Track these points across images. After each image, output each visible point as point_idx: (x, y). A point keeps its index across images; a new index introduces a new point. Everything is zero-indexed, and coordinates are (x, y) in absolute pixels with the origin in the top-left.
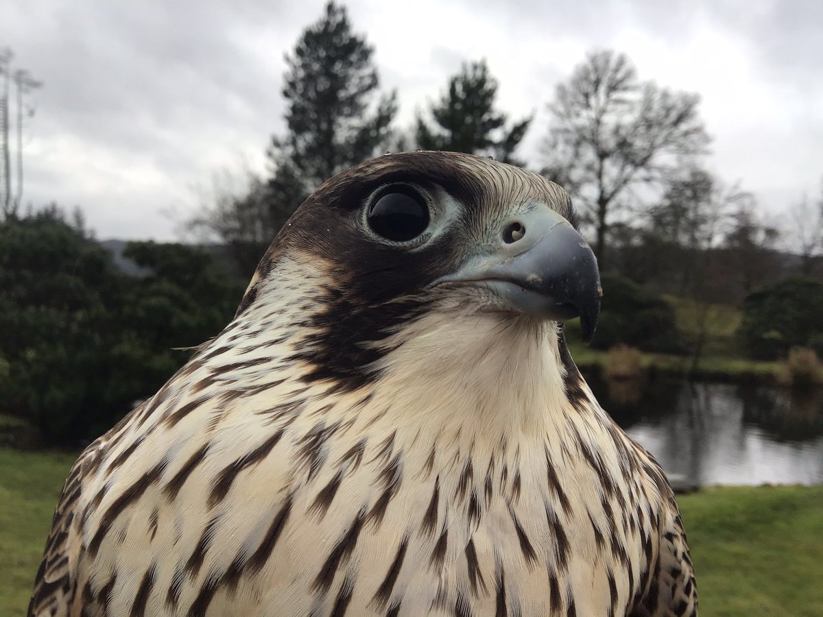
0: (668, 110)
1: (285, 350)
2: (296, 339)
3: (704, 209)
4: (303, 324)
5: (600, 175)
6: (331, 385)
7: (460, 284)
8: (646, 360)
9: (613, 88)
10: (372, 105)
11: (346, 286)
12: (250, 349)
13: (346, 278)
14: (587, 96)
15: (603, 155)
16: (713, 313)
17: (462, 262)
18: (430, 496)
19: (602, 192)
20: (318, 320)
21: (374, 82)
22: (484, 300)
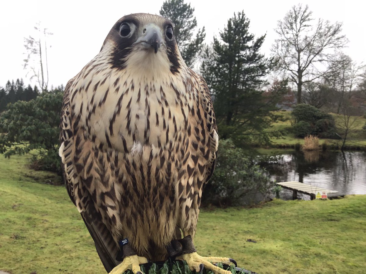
0: (329, 28)
1: (106, 61)
2: (108, 59)
3: (348, 73)
4: (109, 55)
5: (299, 60)
6: (117, 69)
7: (137, 44)
8: (321, 142)
9: (303, 20)
10: (194, 33)
11: (117, 47)
12: (100, 61)
13: (117, 45)
14: (291, 24)
15: (299, 51)
16: (352, 119)
17: (137, 39)
18: (139, 90)
19: (300, 67)
20: (112, 54)
21: (195, 24)
22: (142, 47)
